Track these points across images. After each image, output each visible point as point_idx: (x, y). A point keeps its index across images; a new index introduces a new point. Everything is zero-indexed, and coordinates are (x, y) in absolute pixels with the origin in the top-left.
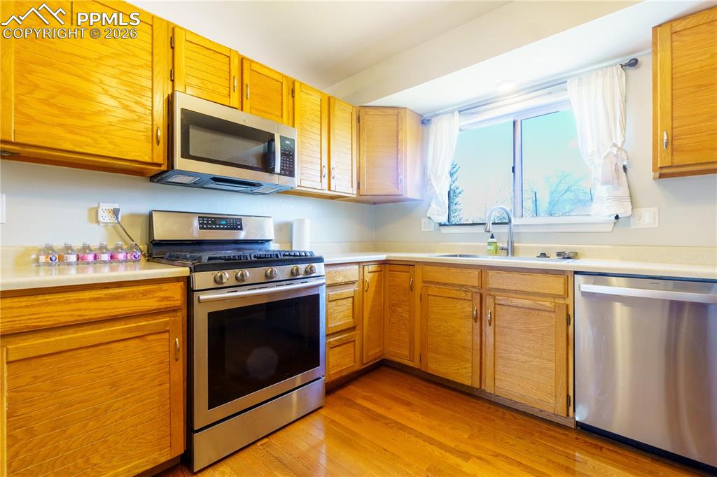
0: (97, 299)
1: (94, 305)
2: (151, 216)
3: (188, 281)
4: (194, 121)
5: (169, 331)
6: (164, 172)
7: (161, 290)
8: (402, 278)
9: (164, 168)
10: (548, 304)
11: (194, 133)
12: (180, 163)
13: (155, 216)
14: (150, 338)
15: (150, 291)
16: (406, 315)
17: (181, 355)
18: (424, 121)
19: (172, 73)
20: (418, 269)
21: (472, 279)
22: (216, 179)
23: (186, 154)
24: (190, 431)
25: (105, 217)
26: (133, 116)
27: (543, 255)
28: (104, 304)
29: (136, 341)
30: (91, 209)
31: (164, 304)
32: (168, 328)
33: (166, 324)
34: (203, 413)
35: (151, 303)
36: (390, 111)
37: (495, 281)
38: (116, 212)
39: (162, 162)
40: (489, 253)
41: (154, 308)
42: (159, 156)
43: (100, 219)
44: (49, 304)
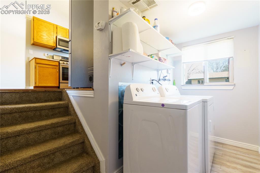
0: (47, 62)
2: (53, 56)
4: (60, 40)
5: (56, 69)
6: (56, 48)
9: (55, 47)
11: (60, 42)
12: (58, 46)
13: (54, 55)
14: (54, 69)
17: (58, 72)
19: (57, 33)
22: (64, 50)
23: (59, 45)
24: (59, 83)
25: (46, 55)
26: (51, 39)
28: (49, 63)
30: (44, 54)
33: (56, 67)
34: (61, 81)
35: (54, 64)
38: (48, 54)
39: (55, 46)
42: (55, 45)
43: (45, 55)
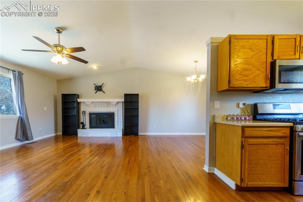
1: (265, 132)
3: (292, 128)
5: (284, 144)
7: (283, 130)
11: (282, 74)
12: (278, 86)
14: (279, 145)
15: (280, 130)
19: (273, 53)
23: (280, 82)
29: (275, 145)
30: (237, 104)
31: (284, 135)
32: (284, 143)
33: (284, 141)
38: (244, 104)
39: (268, 86)
41: (281, 135)
42: (268, 84)
43: (240, 107)
44: (256, 131)
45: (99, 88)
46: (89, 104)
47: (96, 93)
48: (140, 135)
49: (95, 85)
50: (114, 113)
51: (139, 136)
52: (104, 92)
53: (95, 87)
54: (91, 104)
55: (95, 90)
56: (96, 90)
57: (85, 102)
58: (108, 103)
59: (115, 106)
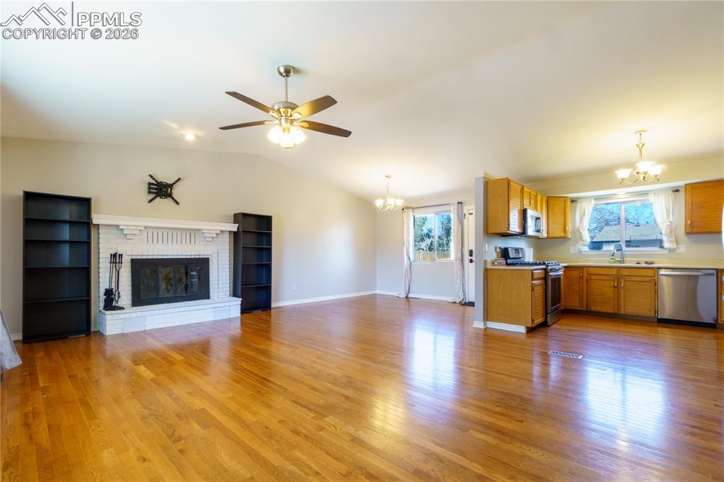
3: (545, 270)
8: (576, 274)
10: (648, 279)
16: (577, 289)
18: (573, 201)
20: (585, 270)
21: (614, 272)
27: (638, 263)
36: (562, 199)
37: (624, 272)
40: (610, 262)
45: (161, 190)
46: (134, 232)
47: (151, 201)
48: (274, 308)
49: (153, 179)
50: (208, 259)
51: (272, 311)
52: (177, 203)
53: (150, 184)
54: (138, 232)
55: (149, 192)
56: (153, 193)
57: (121, 227)
58: (193, 233)
59: (213, 241)
